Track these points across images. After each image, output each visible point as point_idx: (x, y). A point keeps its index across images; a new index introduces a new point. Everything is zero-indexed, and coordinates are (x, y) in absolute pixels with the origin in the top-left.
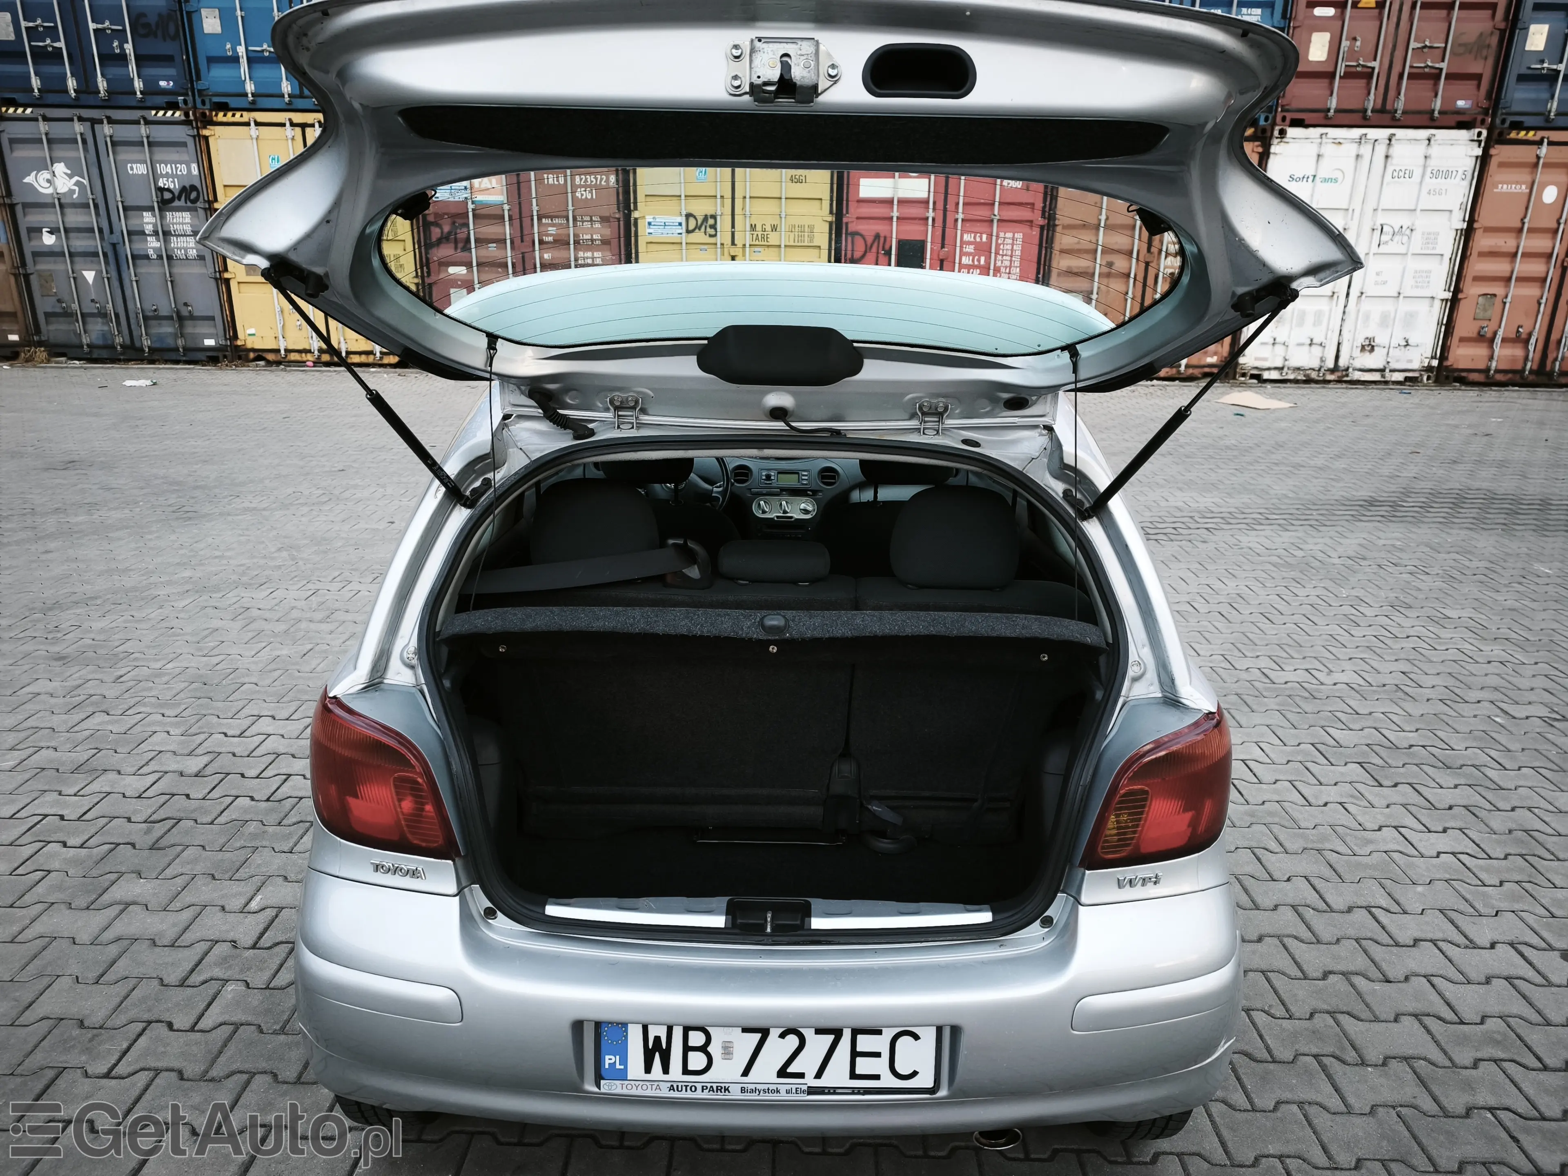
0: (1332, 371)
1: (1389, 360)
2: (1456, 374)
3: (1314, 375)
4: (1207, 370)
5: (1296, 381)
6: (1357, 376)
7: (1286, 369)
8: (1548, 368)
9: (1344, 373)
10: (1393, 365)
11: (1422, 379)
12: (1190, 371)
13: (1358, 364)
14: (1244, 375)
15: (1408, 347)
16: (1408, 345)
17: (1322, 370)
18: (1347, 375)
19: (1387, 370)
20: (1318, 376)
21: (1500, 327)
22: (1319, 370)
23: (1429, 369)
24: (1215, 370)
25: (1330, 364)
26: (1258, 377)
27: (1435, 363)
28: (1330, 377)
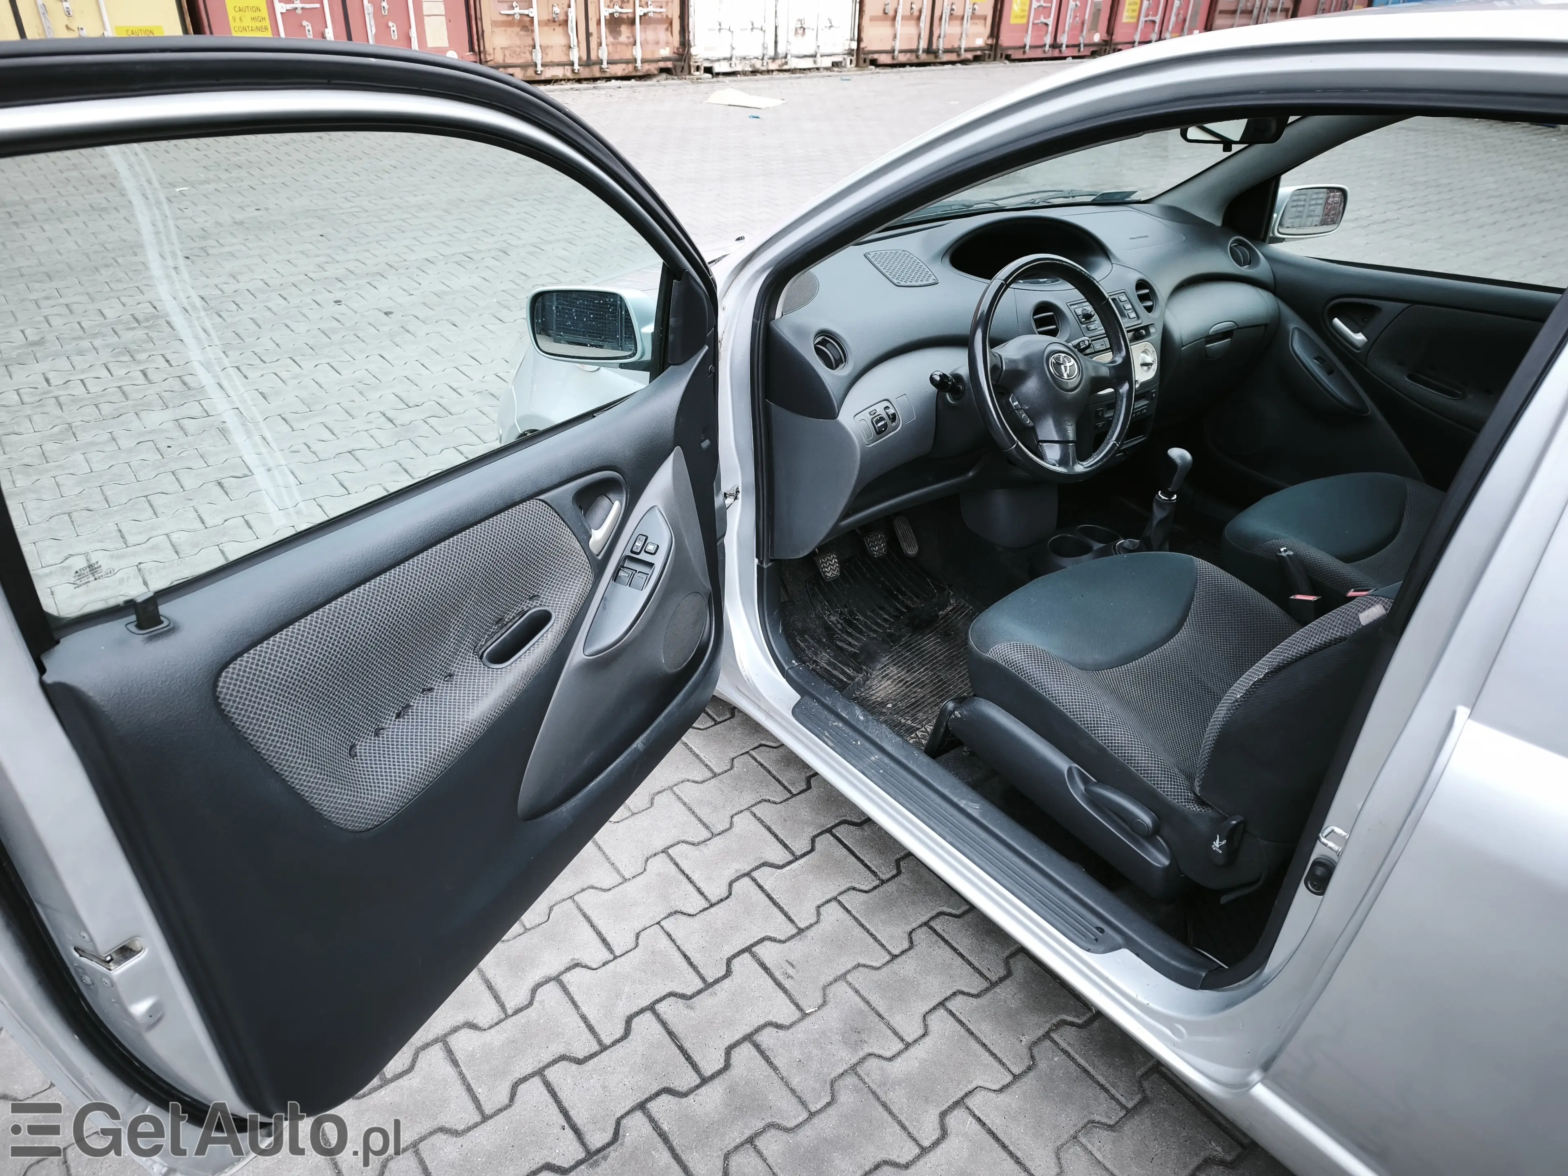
0: (774, 59)
1: (818, 44)
2: (870, 56)
3: (758, 65)
4: (662, 65)
5: (744, 73)
6: (793, 63)
7: (734, 59)
8: (934, 47)
9: (783, 60)
10: (823, 50)
11: (846, 64)
12: (647, 67)
13: (795, 50)
14: (698, 69)
15: (832, 28)
16: (831, 26)
17: (766, 58)
18: (786, 63)
19: (818, 56)
20: (763, 65)
21: (898, 4)
22: (763, 59)
23: (850, 52)
24: (669, 65)
25: (771, 53)
26: (708, 70)
27: (854, 45)
28: (773, 66)
